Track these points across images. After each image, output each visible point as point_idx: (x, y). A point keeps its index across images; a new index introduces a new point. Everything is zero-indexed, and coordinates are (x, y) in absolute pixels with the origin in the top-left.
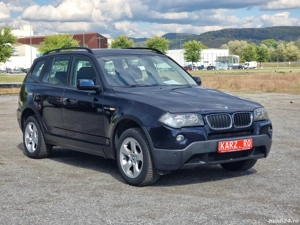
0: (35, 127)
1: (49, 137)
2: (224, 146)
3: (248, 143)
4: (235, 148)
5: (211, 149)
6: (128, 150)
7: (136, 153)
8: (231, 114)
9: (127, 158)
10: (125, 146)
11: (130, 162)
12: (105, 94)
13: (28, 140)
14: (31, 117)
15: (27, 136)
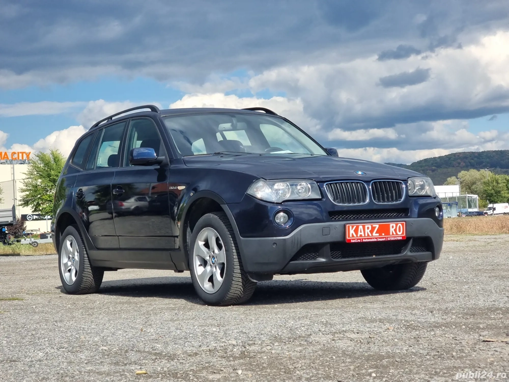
0: (75, 243)
1: (95, 254)
2: (356, 231)
3: (396, 230)
4: (376, 236)
5: (335, 236)
6: (204, 249)
7: (216, 251)
8: (368, 182)
9: (204, 263)
10: (201, 243)
11: (208, 268)
12: (172, 166)
13: (66, 265)
14: (70, 228)
15: (65, 260)
